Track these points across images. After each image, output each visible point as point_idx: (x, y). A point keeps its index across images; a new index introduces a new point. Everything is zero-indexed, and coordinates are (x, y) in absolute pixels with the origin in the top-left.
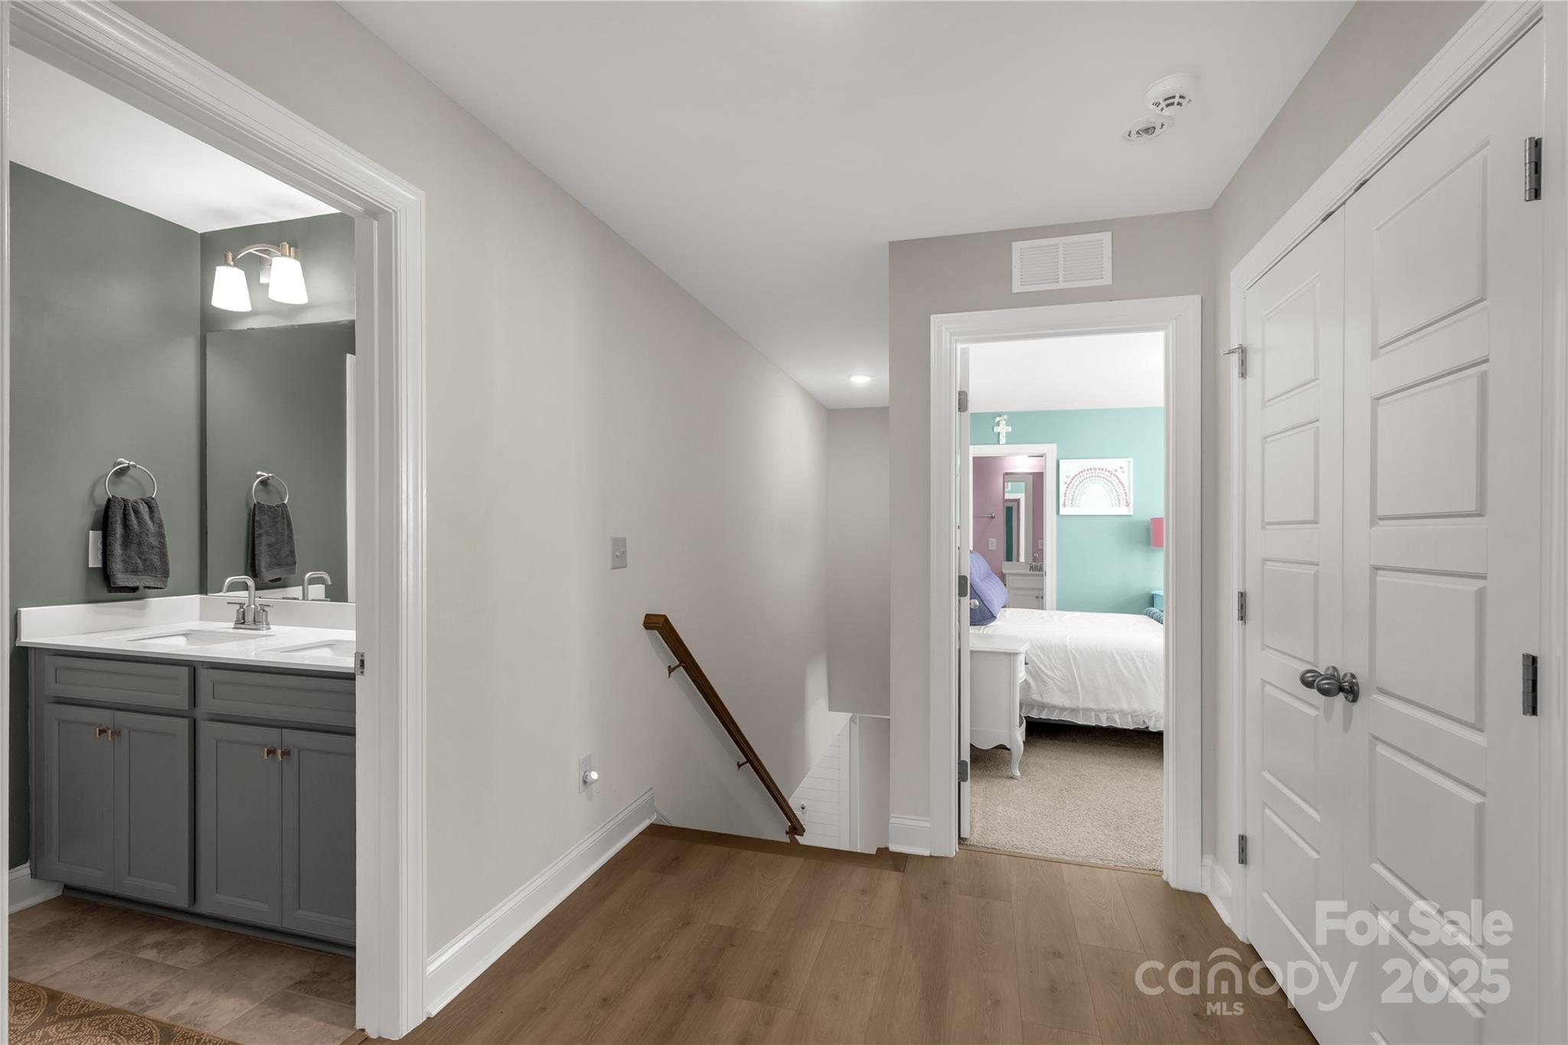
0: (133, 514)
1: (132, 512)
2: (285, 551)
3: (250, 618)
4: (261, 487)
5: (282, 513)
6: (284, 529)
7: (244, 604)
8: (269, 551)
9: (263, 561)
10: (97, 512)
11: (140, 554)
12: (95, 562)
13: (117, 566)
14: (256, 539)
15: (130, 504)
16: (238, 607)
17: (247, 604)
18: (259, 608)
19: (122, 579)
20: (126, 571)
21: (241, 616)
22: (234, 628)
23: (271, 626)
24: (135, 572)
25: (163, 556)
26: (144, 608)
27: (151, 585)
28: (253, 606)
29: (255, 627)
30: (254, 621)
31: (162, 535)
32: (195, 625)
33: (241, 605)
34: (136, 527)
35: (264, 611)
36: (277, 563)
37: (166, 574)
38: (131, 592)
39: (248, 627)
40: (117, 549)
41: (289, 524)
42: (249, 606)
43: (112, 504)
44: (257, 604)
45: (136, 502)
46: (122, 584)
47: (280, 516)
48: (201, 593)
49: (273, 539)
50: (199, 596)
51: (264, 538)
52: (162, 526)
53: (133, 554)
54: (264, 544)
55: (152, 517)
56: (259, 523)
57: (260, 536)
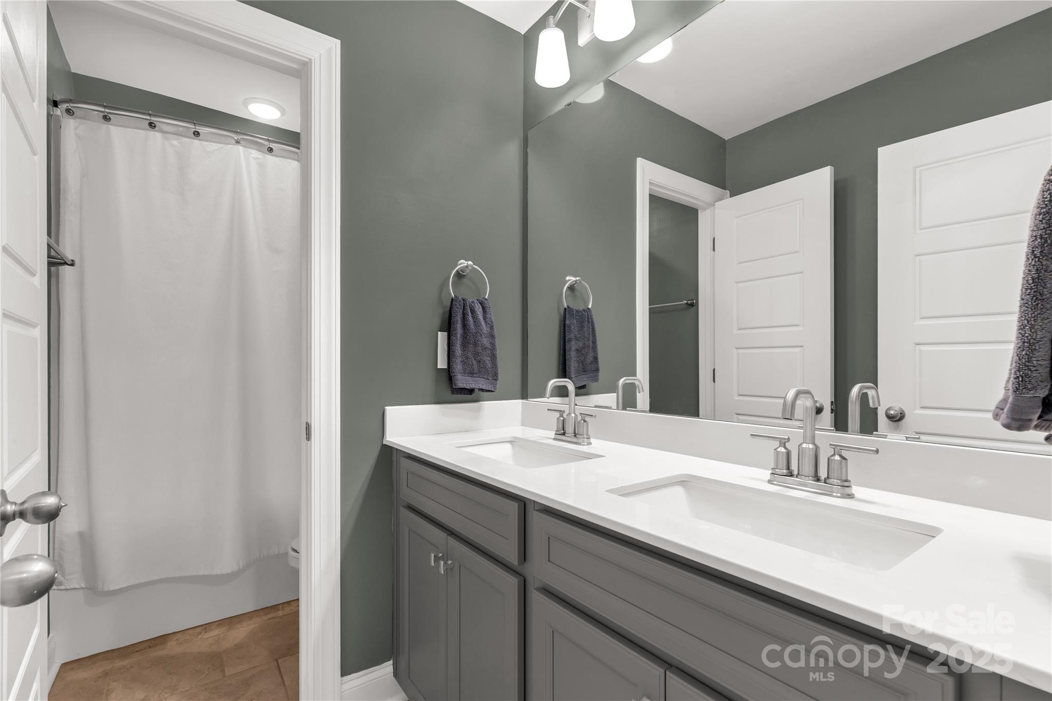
0: (470, 314)
1: (469, 311)
2: (590, 358)
3: (570, 429)
4: (569, 292)
5: (588, 318)
6: (589, 334)
7: (564, 412)
8: (578, 357)
9: (573, 365)
10: (444, 313)
11: (476, 354)
12: (442, 364)
13: (458, 367)
14: (567, 344)
15: (468, 304)
16: (558, 415)
17: (567, 412)
18: (579, 418)
19: (462, 381)
20: (464, 372)
21: (561, 426)
22: (555, 439)
23: (592, 440)
24: (471, 374)
25: (493, 357)
26: (479, 410)
27: (484, 387)
28: (573, 415)
29: (574, 440)
30: (575, 433)
31: (492, 336)
32: (518, 431)
33: (561, 412)
34: (472, 327)
35: (585, 421)
36: (584, 370)
37: (495, 377)
38: (467, 395)
39: (569, 439)
40: (458, 350)
41: (593, 329)
42: (569, 414)
43: (454, 302)
44: (578, 414)
45: (473, 302)
46: (461, 385)
47: (585, 318)
48: (523, 398)
49: (581, 344)
50: (521, 401)
51: (573, 343)
52: (492, 326)
53: (470, 354)
54: (573, 349)
55: (485, 318)
56: (569, 327)
57: (570, 340)
